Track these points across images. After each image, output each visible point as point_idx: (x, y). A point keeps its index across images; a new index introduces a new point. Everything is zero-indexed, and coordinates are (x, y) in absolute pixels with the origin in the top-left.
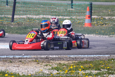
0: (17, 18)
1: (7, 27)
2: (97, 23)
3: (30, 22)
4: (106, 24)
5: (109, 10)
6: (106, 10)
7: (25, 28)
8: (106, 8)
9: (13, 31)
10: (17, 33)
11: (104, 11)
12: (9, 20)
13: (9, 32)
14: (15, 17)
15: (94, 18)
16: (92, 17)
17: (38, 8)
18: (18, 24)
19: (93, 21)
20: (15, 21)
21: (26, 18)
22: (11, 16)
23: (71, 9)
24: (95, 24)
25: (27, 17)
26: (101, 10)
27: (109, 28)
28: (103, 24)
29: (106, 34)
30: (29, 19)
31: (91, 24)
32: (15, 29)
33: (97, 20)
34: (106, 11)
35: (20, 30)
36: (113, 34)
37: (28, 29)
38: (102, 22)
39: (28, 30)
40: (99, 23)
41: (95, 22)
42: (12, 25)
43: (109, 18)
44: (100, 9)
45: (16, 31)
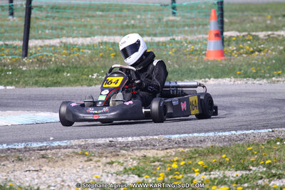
0: (36, 47)
1: (12, 70)
2: (238, 50)
3: (70, 54)
4: (260, 51)
5: (266, 14)
6: (260, 16)
7: (58, 71)
8: (259, 11)
9: (26, 79)
10: (36, 83)
11: (255, 18)
12: (17, 52)
13: (18, 82)
14: (32, 43)
15: (231, 37)
16: (225, 34)
17: (88, 19)
18: (40, 61)
19: (229, 45)
20: (31, 54)
21: (58, 45)
22: (20, 43)
23: (172, 18)
24: (233, 51)
25: (61, 42)
26: (247, 16)
27: (269, 59)
28: (253, 52)
29: (261, 77)
30: (66, 46)
31: (222, 53)
32: (33, 74)
33: (238, 40)
34: (260, 18)
35: (45, 76)
36: (279, 75)
37: (64, 72)
38: (250, 46)
39: (65, 74)
40: (242, 48)
41: (233, 48)
42: (24, 64)
43: (269, 36)
44: (246, 13)
45: (34, 80)
